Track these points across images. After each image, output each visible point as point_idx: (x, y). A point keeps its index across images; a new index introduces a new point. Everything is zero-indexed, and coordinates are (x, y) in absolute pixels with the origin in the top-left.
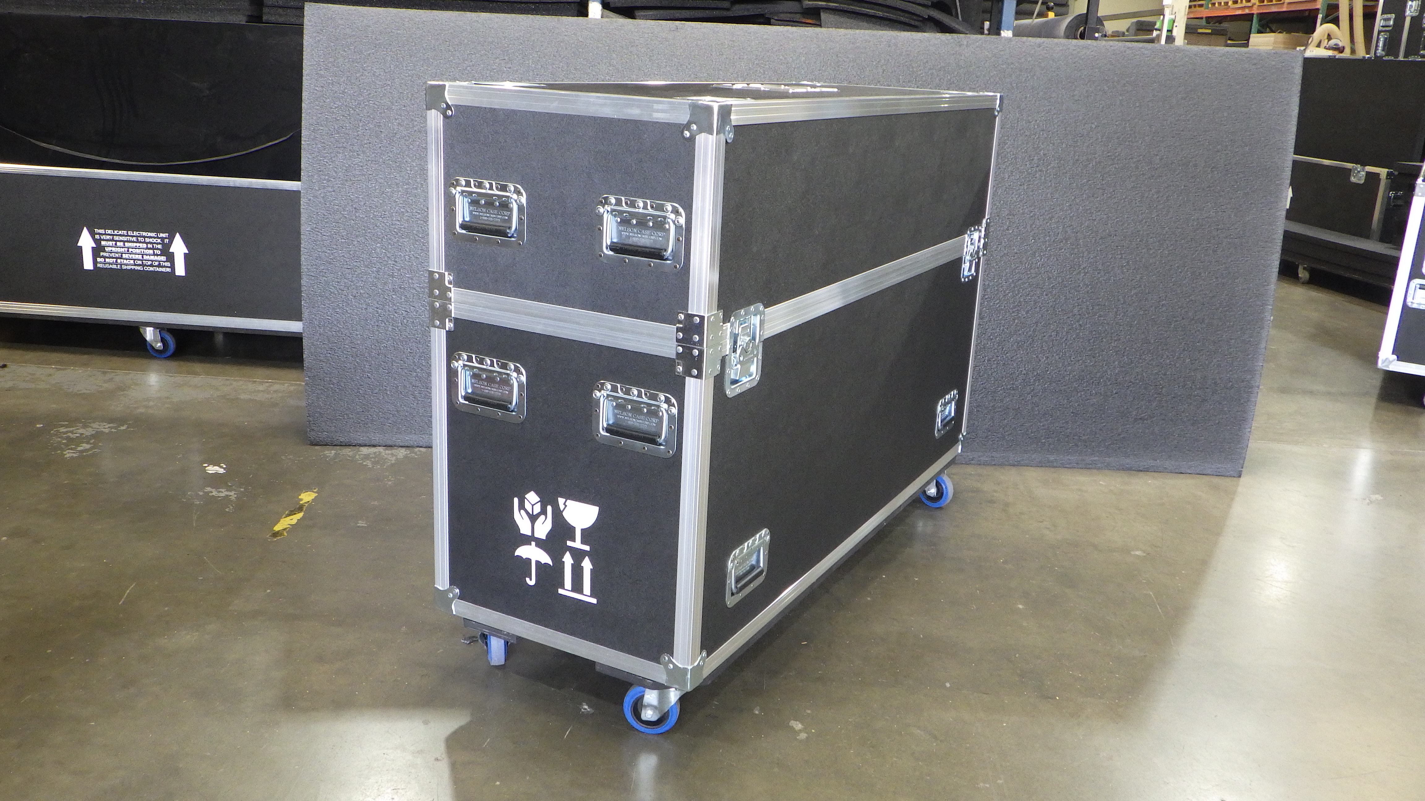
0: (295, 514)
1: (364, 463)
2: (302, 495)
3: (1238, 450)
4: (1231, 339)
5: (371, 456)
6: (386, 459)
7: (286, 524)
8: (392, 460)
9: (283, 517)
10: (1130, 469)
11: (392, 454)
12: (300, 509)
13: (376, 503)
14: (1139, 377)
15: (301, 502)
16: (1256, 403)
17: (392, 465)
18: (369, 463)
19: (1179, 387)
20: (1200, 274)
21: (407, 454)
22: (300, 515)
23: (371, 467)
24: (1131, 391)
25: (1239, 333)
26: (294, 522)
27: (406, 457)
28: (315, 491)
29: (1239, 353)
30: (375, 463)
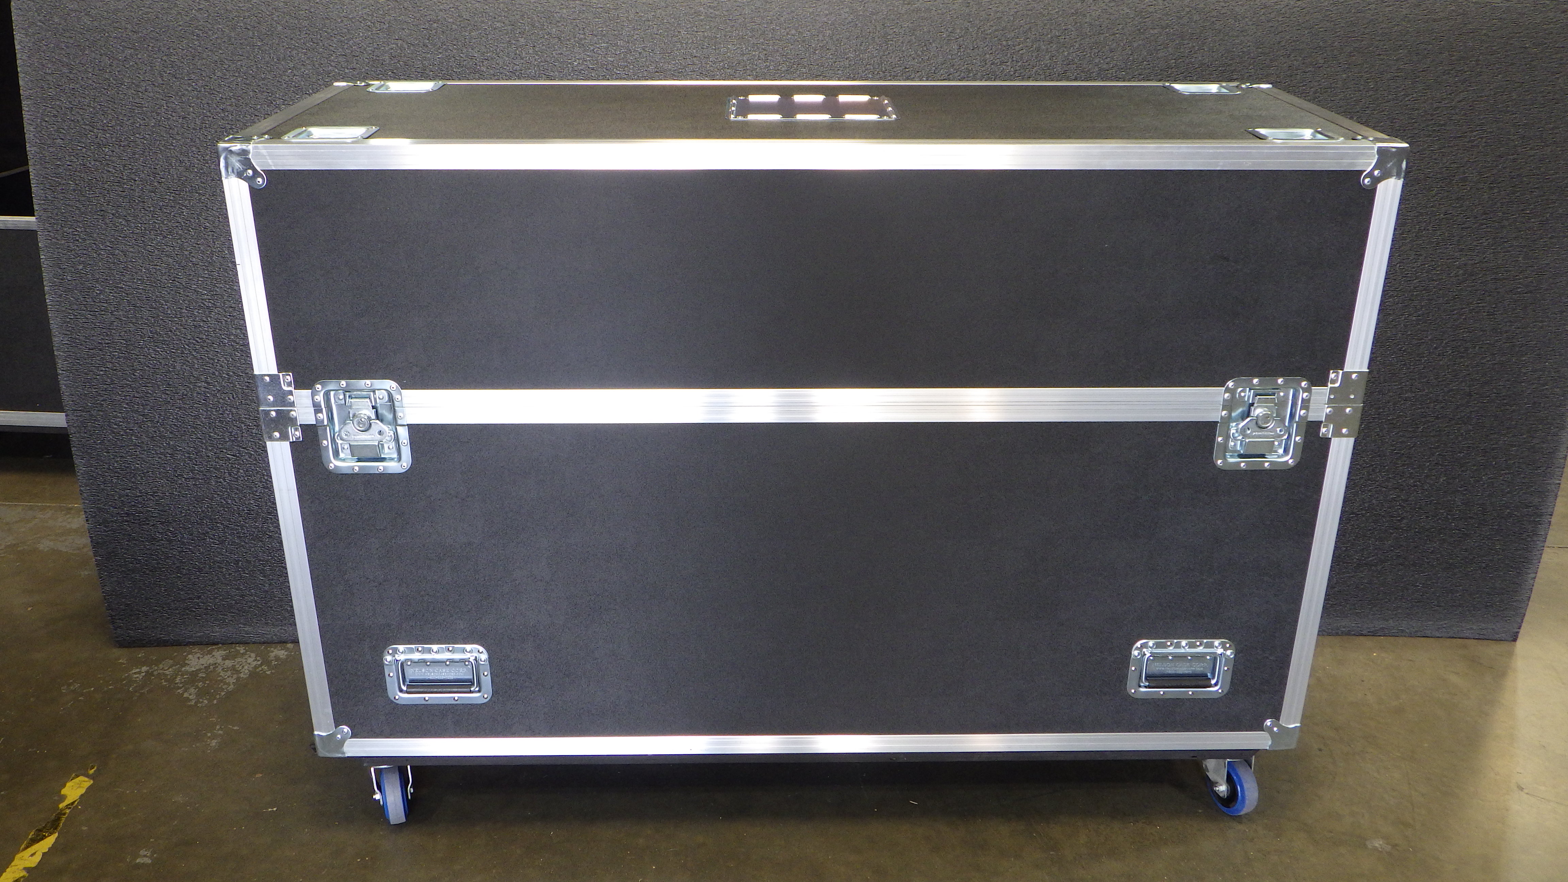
0: (43, 838)
1: (186, 695)
2: (69, 784)
3: (1515, 604)
4: (1512, 446)
5: (200, 675)
6: (221, 681)
7: (21, 867)
8: (229, 684)
9: (23, 846)
10: (1348, 634)
11: (233, 668)
12: (53, 825)
13: (180, 798)
14: (1366, 505)
15: (61, 806)
16: (1546, 538)
17: (229, 694)
18: (191, 694)
19: (1427, 517)
20: (1467, 349)
21: (256, 667)
22: (49, 841)
23: (193, 703)
24: (1353, 525)
25: (1525, 436)
26: (37, 858)
27: (253, 674)
28: (92, 772)
29: (1524, 466)
30: (201, 693)
